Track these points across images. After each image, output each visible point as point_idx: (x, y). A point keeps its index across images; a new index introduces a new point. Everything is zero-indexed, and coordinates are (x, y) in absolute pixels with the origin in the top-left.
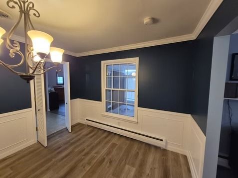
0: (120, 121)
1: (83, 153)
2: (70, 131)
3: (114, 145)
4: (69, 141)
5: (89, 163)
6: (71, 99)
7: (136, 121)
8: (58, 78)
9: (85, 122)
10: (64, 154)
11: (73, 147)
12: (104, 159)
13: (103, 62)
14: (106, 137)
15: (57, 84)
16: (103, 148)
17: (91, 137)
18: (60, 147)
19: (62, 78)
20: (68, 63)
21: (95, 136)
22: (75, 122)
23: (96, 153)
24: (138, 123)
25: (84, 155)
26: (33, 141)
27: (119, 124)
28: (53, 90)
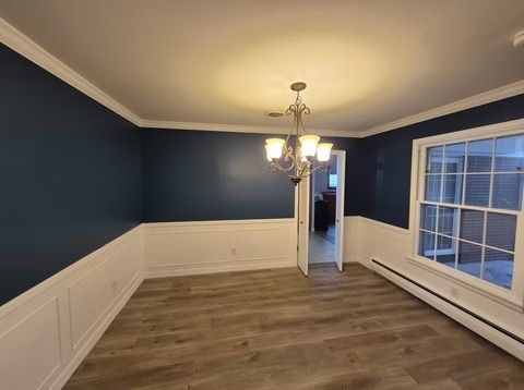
1: (357, 309)
2: (341, 269)
3: (428, 331)
4: (336, 283)
5: (364, 327)
6: (345, 215)
8: (331, 176)
9: (369, 264)
10: (327, 295)
11: (342, 293)
12: (395, 339)
13: (416, 142)
14: (411, 309)
15: (329, 188)
17: (377, 294)
18: (322, 285)
19: (335, 176)
20: (344, 152)
21: (386, 296)
22: (350, 259)
23: (381, 321)
25: (357, 312)
26: (292, 263)
28: (321, 196)
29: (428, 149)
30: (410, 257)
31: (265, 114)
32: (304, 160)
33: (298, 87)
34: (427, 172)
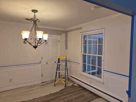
0: (91, 80)
1: (62, 94)
5: (63, 99)
7: (103, 82)
16: (75, 95)
23: (69, 96)
24: (104, 83)
25: (62, 95)
27: (91, 82)
29: (84, 36)
30: (80, 73)
31: (24, 18)
32: (38, 39)
33: (35, 11)
34: (84, 44)
